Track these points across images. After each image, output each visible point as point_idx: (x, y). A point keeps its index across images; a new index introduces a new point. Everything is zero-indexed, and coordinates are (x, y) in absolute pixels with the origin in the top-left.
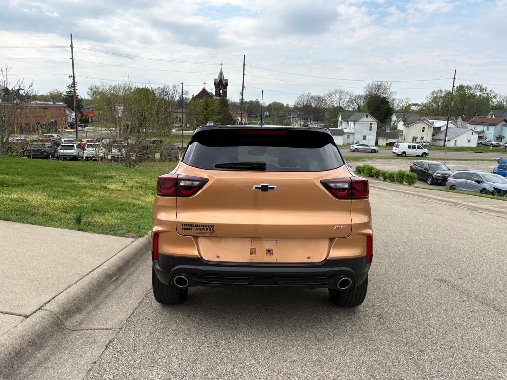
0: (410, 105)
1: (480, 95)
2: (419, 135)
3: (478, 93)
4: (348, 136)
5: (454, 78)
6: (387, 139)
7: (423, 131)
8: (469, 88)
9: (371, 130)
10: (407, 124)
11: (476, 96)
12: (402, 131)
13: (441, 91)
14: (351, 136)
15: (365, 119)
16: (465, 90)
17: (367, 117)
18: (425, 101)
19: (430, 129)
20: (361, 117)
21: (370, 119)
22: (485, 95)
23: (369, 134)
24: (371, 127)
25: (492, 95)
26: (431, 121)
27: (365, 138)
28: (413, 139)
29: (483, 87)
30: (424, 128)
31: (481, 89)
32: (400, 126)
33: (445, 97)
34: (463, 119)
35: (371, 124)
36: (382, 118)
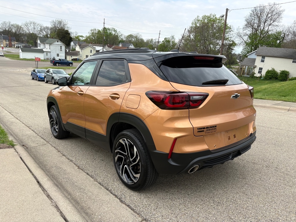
0: (78, 36)
1: (114, 34)
2: (89, 54)
3: (113, 33)
4: (47, 53)
5: (104, 23)
6: (71, 57)
7: (91, 52)
8: (109, 29)
9: (61, 50)
10: (82, 47)
11: (112, 34)
12: (79, 52)
13: (95, 29)
14: (48, 53)
15: (57, 43)
16: (107, 30)
17: (58, 42)
18: (88, 35)
19: (94, 51)
20: (54, 42)
21: (60, 43)
22: (116, 34)
23: (60, 53)
24: (61, 48)
25: (120, 34)
26: (94, 46)
27: (58, 55)
28: (86, 57)
29: (115, 29)
30: (91, 50)
31: (115, 31)
32: (78, 49)
33: (98, 33)
34: (108, 46)
35: (61, 47)
36: (67, 43)
